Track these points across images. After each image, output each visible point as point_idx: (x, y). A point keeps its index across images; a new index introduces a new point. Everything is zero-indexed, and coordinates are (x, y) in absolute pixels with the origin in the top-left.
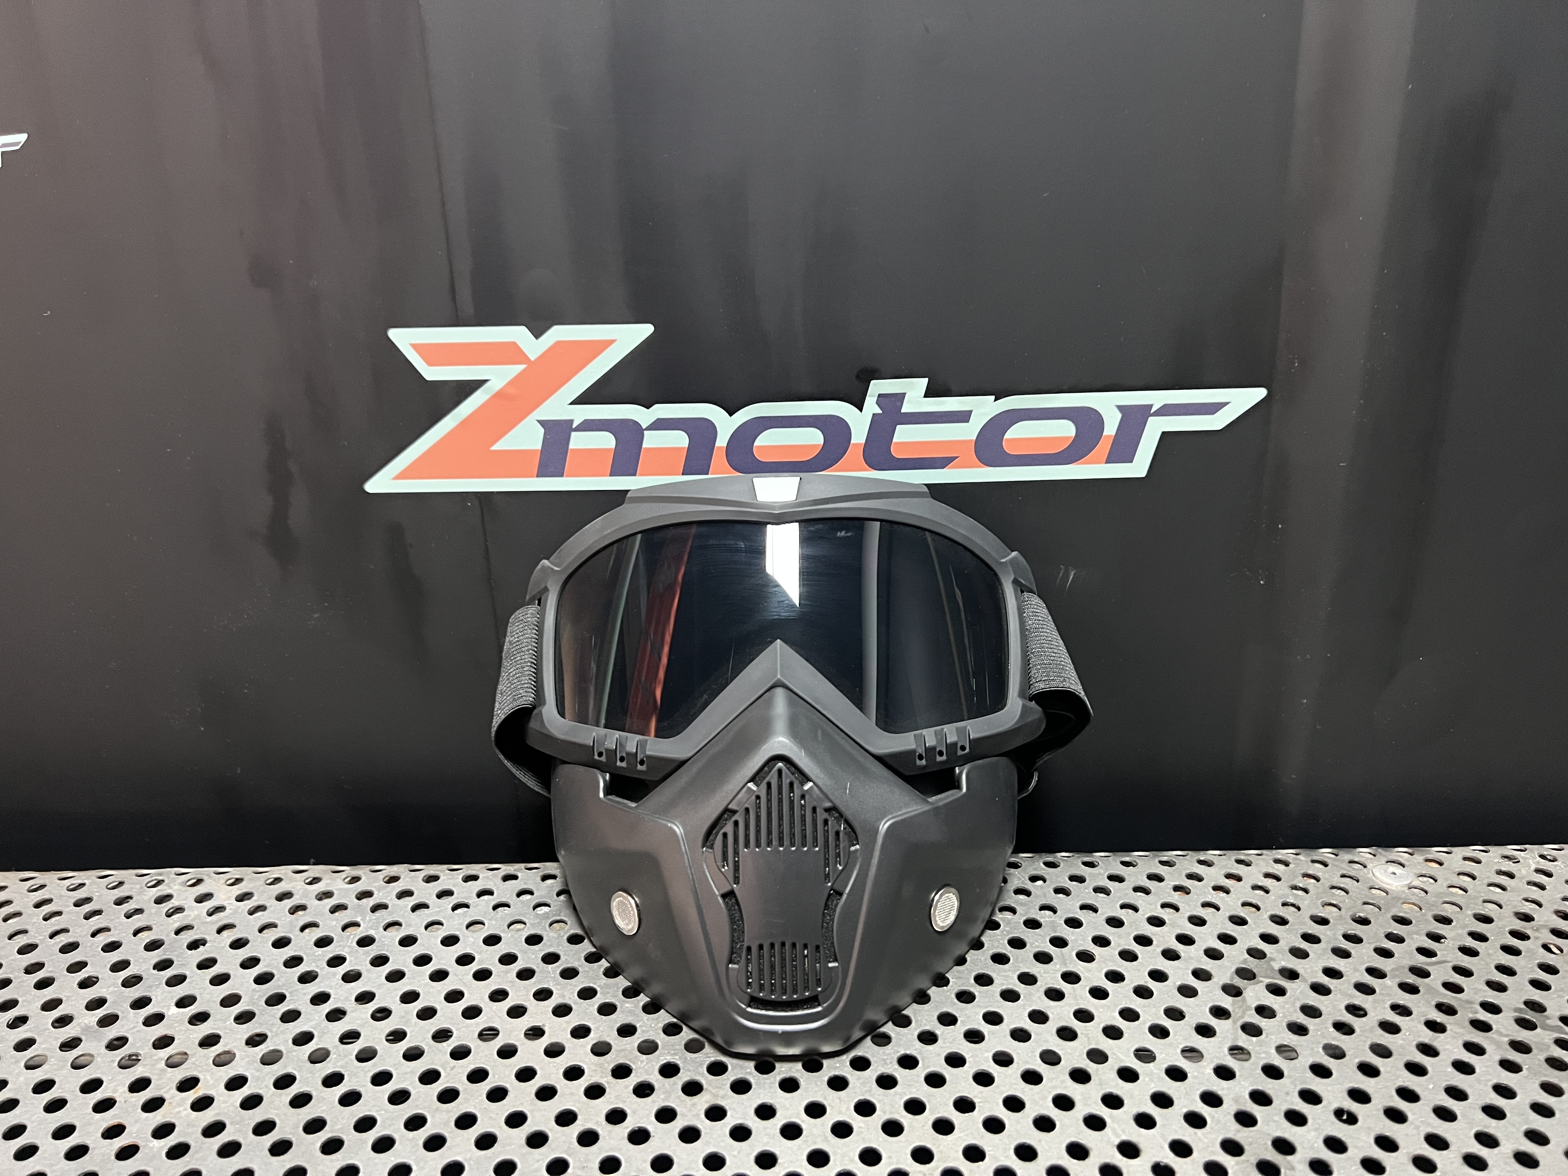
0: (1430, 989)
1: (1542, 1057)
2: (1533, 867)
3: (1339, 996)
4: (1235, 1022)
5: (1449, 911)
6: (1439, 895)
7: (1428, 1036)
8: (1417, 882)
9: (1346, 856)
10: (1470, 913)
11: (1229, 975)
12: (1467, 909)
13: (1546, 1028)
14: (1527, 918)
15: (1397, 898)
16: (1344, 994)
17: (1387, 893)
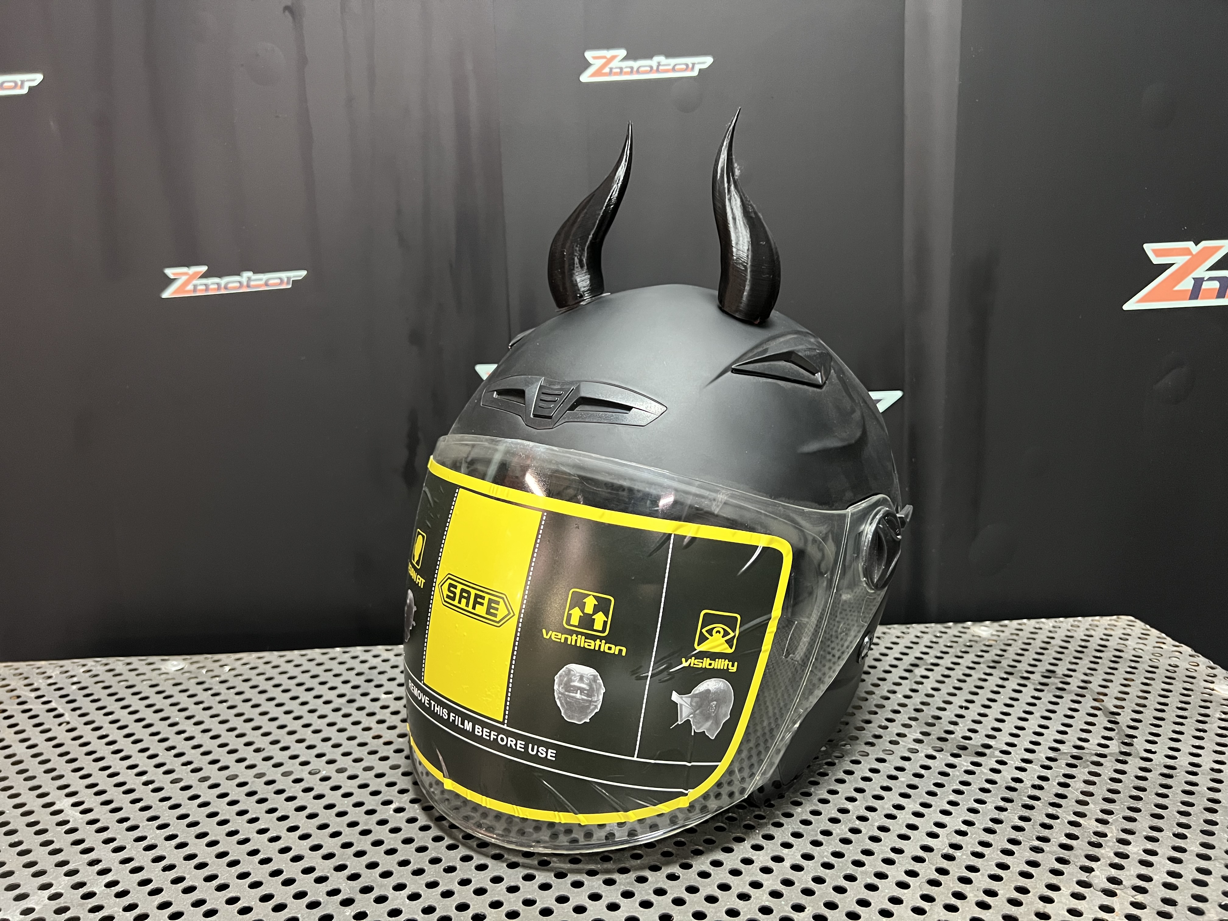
0: (1002, 667)
1: (1054, 687)
2: (1051, 625)
3: (959, 670)
4: (911, 680)
5: (1010, 642)
6: (1006, 637)
7: (1001, 682)
8: (995, 633)
9: (960, 625)
10: (1020, 642)
11: (906, 665)
12: (1019, 640)
13: (1055, 677)
14: (1048, 643)
15: (984, 639)
16: (961, 670)
17: (980, 637)
